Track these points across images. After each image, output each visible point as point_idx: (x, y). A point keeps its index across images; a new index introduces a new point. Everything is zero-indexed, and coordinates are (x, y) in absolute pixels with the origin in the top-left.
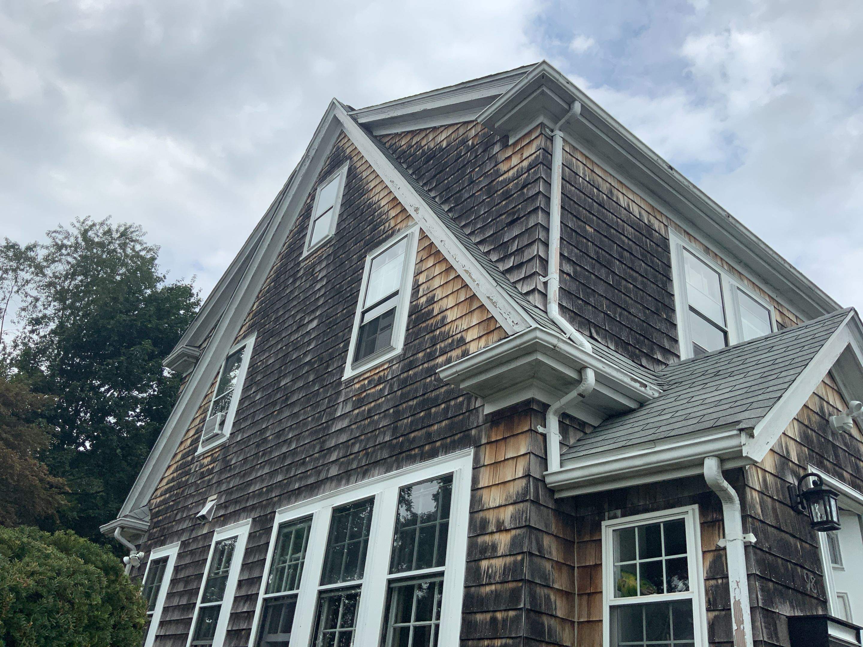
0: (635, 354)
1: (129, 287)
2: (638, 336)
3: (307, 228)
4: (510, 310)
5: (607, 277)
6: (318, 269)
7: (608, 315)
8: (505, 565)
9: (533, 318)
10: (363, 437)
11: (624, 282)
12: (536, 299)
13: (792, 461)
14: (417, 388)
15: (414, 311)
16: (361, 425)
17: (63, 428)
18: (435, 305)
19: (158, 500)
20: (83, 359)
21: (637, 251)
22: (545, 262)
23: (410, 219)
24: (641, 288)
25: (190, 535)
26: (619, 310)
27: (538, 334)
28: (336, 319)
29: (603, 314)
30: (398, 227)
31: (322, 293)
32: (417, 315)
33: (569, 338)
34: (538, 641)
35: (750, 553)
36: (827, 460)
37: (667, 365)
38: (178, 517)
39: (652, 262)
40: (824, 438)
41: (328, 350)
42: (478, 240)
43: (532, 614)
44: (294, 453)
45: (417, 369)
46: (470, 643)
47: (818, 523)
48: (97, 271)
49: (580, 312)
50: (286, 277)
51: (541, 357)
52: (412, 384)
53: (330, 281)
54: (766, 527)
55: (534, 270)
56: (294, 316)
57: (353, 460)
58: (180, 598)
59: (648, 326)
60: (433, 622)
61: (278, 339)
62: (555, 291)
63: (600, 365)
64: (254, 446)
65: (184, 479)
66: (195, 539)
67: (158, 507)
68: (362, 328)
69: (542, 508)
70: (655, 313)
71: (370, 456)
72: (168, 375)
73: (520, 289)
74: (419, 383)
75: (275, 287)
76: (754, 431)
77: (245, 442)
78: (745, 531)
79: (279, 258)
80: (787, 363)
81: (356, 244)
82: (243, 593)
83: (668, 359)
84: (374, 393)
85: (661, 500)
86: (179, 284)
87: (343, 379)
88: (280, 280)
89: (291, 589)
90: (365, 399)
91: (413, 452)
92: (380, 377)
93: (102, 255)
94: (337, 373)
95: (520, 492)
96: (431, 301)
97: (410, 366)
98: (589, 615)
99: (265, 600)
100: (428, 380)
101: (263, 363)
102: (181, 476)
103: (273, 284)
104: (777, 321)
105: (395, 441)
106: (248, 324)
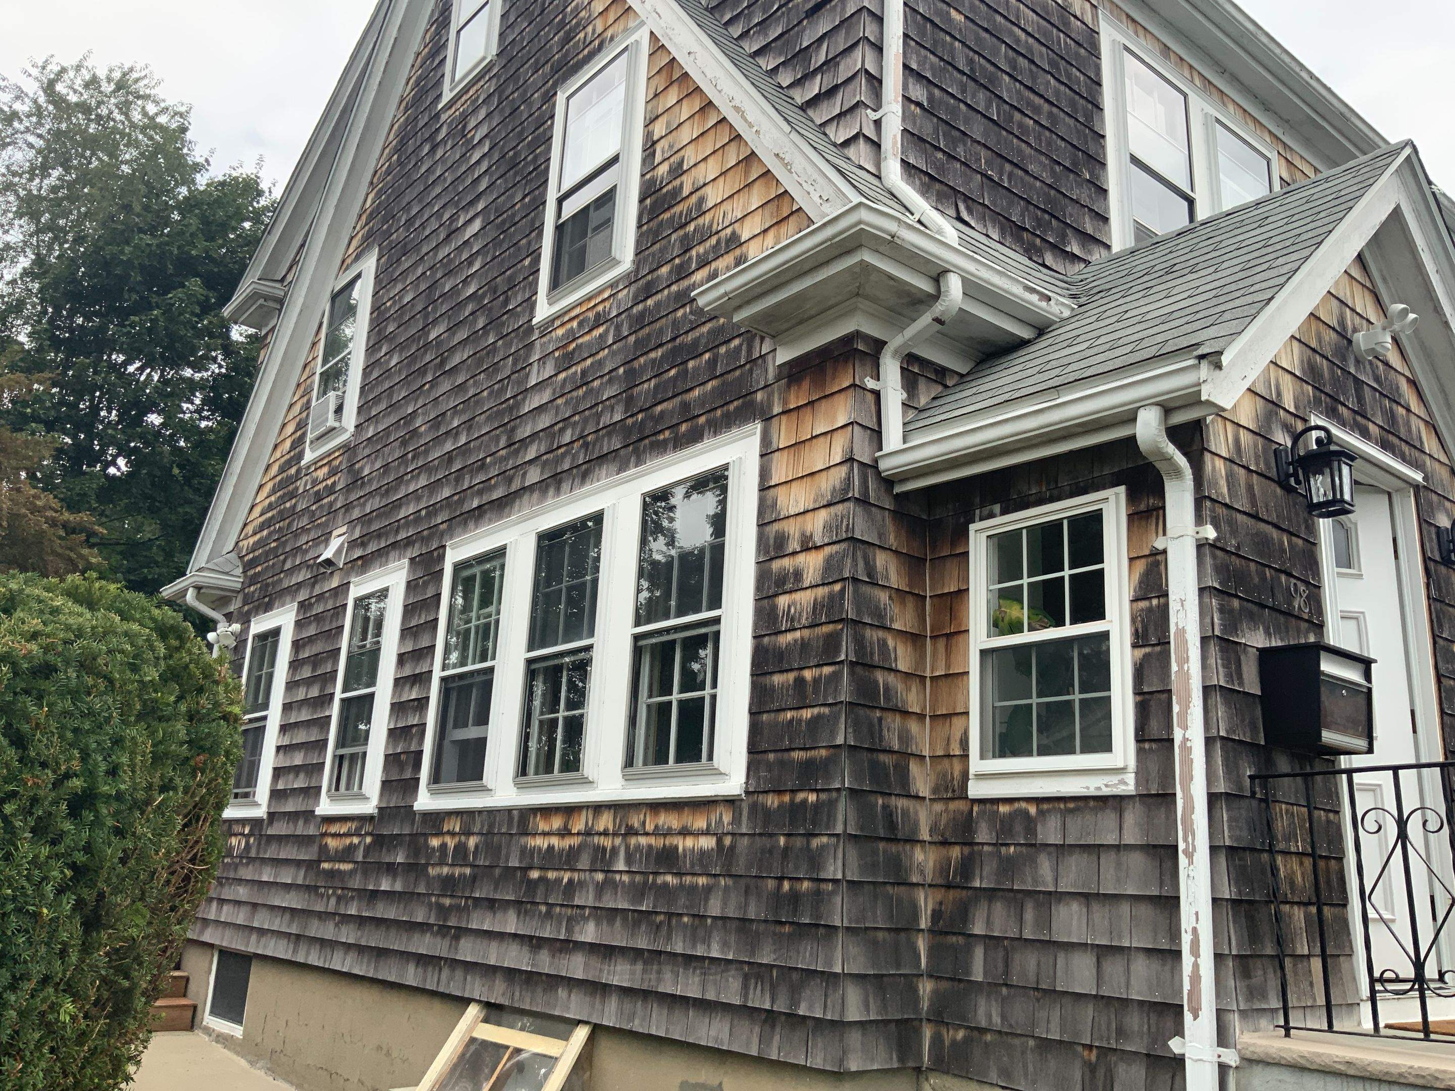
0: (1034, 245)
1: (147, 184)
2: (1039, 213)
3: (445, 45)
4: (816, 176)
5: (988, 106)
6: (472, 124)
7: (990, 178)
8: (815, 600)
9: (855, 187)
10: (577, 418)
11: (1017, 116)
12: (861, 153)
13: (1285, 409)
14: (661, 329)
15: (649, 190)
16: (572, 398)
17: (74, 437)
18: (684, 178)
19: (251, 541)
20: (88, 318)
21: (1041, 55)
22: (876, 82)
23: (631, 14)
24: (1048, 125)
25: (311, 592)
26: (1008, 167)
27: (864, 215)
28: (514, 215)
29: (979, 176)
30: (609, 34)
31: (484, 168)
32: (654, 197)
33: (919, 222)
34: (869, 707)
35: (1205, 555)
36: (1343, 404)
37: (1087, 263)
38: (288, 566)
39: (1069, 76)
40: (1341, 369)
41: (504, 272)
42: (755, 48)
43: (859, 670)
44: (464, 450)
45: (659, 296)
46: (765, 717)
47: (1320, 505)
48: (86, 158)
49: (939, 174)
50: (418, 143)
51: (868, 257)
52: (652, 322)
53: (496, 144)
54: (1234, 513)
55: (858, 99)
56: (439, 214)
57: (564, 455)
58: (308, 688)
59: (1058, 195)
60: (707, 692)
61: (415, 258)
62: (895, 136)
63: (971, 267)
64: (397, 444)
65: (288, 505)
66: (320, 597)
67: (253, 551)
68: (559, 229)
69: (873, 509)
70: (1071, 171)
71: (590, 447)
72: (241, 339)
73: (832, 136)
74: (664, 320)
75: (400, 163)
76: (1223, 358)
77: (382, 438)
78: (1199, 520)
79: (402, 107)
80: (1288, 243)
81: (537, 71)
82: (407, 671)
83: (1090, 252)
84: (590, 342)
85: (1065, 483)
86: (235, 174)
87: (535, 321)
88: (406, 150)
89: (484, 659)
90: (576, 355)
91: (661, 437)
92: (598, 315)
93: (87, 126)
94: (524, 311)
95: (838, 487)
96: (678, 171)
97: (648, 291)
98: (948, 666)
99: (443, 679)
100: (680, 313)
101: (394, 303)
102: (282, 500)
103: (395, 157)
104: (1281, 178)
105: (630, 421)
106: (360, 235)
